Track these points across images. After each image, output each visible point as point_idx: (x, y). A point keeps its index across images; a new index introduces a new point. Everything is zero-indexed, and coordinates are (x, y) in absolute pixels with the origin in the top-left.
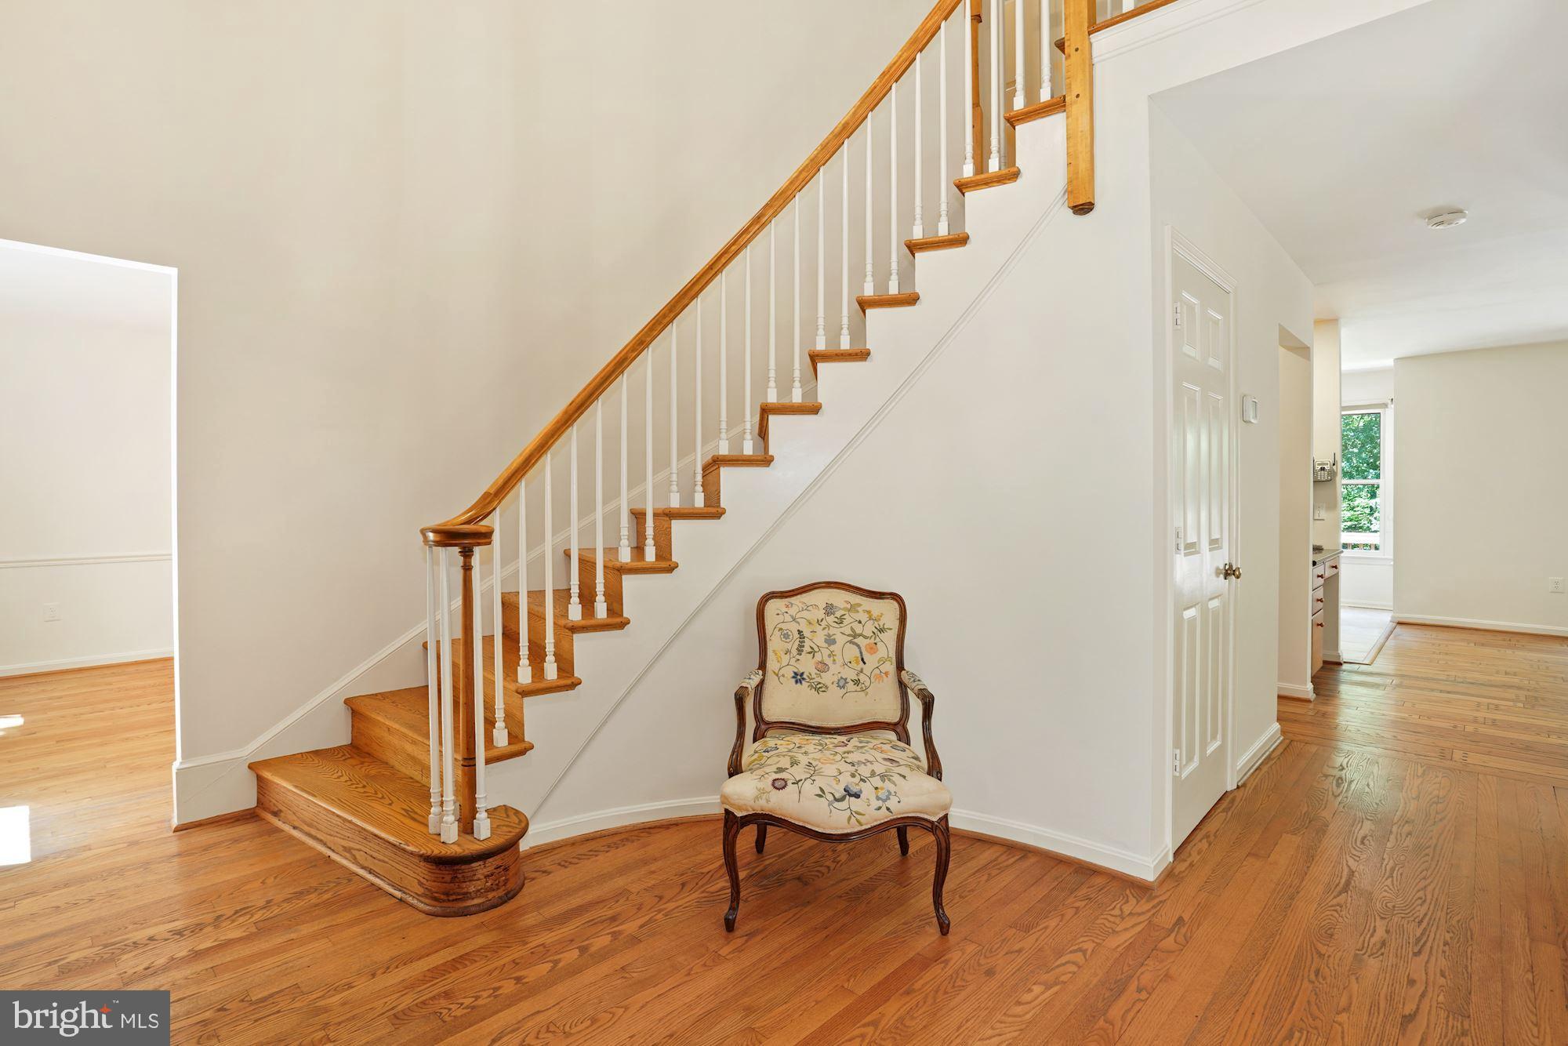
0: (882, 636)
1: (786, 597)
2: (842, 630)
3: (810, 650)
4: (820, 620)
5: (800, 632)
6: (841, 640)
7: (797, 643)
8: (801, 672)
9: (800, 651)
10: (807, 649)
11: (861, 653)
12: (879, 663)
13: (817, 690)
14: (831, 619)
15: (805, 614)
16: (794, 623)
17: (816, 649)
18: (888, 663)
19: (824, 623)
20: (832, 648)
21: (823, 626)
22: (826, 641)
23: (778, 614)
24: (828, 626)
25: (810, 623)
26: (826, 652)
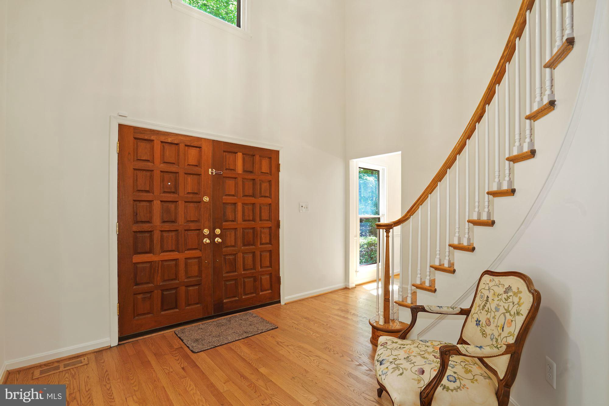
0: (517, 317)
1: (494, 276)
2: (505, 304)
3: (487, 310)
4: (500, 294)
5: (488, 297)
6: (502, 310)
7: (484, 303)
8: (480, 320)
9: (483, 308)
10: (486, 308)
11: (504, 323)
12: (508, 334)
13: (483, 334)
14: (505, 296)
15: (496, 288)
16: (488, 291)
17: (490, 311)
18: (512, 337)
19: (500, 297)
20: (496, 313)
21: (499, 299)
22: (496, 308)
23: (484, 284)
24: (501, 299)
25: (494, 294)
26: (493, 314)
